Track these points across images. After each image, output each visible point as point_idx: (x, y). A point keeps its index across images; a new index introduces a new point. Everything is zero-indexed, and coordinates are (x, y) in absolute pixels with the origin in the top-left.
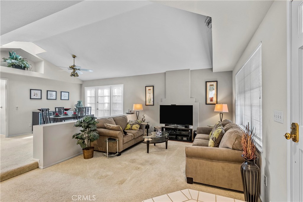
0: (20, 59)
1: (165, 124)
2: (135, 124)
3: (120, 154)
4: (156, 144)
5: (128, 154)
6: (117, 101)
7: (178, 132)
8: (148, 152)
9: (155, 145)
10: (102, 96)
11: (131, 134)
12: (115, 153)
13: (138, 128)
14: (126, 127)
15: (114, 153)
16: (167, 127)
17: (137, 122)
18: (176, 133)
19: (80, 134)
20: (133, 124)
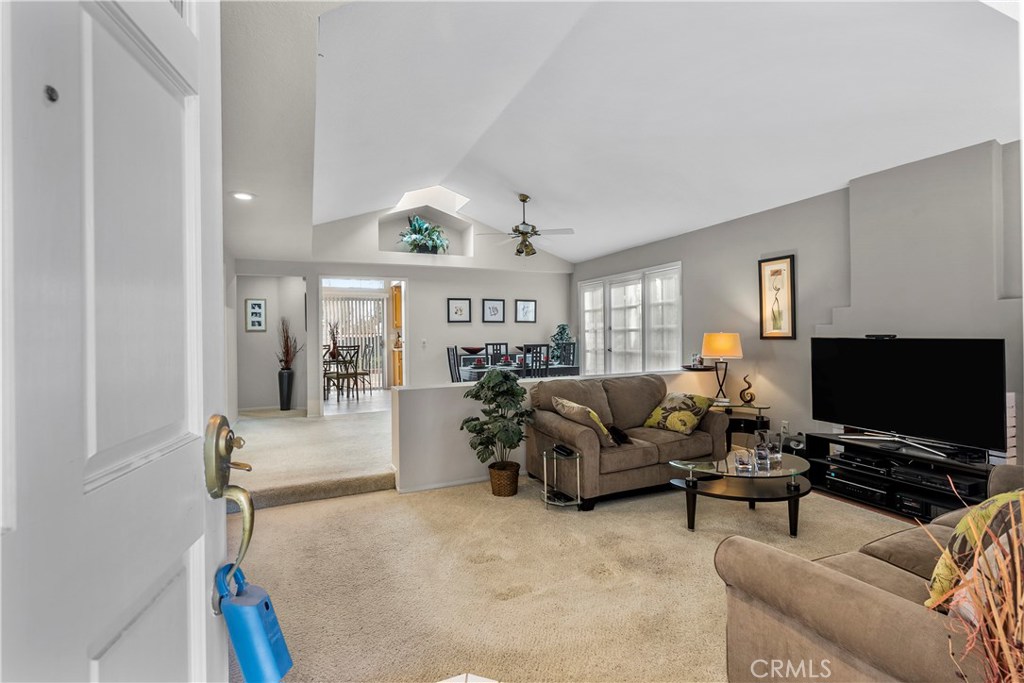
0: (427, 229)
1: (842, 426)
2: (681, 409)
3: (587, 505)
4: (757, 503)
5: (618, 512)
6: (662, 324)
7: (899, 474)
8: (691, 526)
9: (752, 506)
10: (621, 309)
11: (646, 444)
12: (571, 499)
13: (689, 425)
14: (649, 416)
15: (568, 499)
16: (852, 438)
17: (689, 402)
18: (889, 473)
19: (478, 419)
20: (674, 409)
